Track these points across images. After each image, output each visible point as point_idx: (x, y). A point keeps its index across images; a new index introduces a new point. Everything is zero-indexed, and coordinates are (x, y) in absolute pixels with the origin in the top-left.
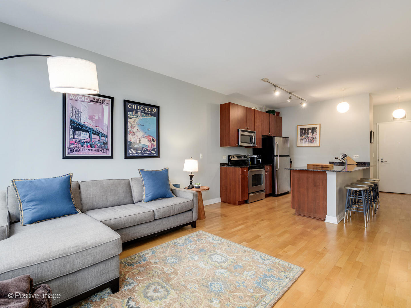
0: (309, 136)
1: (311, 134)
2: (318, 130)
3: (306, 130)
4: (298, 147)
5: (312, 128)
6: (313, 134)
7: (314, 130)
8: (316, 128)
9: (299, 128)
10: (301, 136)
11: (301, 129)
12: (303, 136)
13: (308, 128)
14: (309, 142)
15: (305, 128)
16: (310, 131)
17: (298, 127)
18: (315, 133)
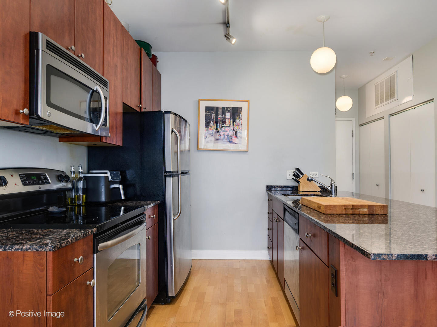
0: (225, 125)
1: (230, 122)
2: (244, 114)
3: (220, 111)
4: (199, 150)
5: (233, 108)
6: (234, 122)
7: (235, 112)
8: (241, 108)
9: (203, 105)
10: (208, 124)
11: (208, 109)
12: (212, 125)
13: (223, 108)
14: (225, 140)
15: (217, 108)
16: (228, 115)
17: (201, 102)
18: (238, 120)
